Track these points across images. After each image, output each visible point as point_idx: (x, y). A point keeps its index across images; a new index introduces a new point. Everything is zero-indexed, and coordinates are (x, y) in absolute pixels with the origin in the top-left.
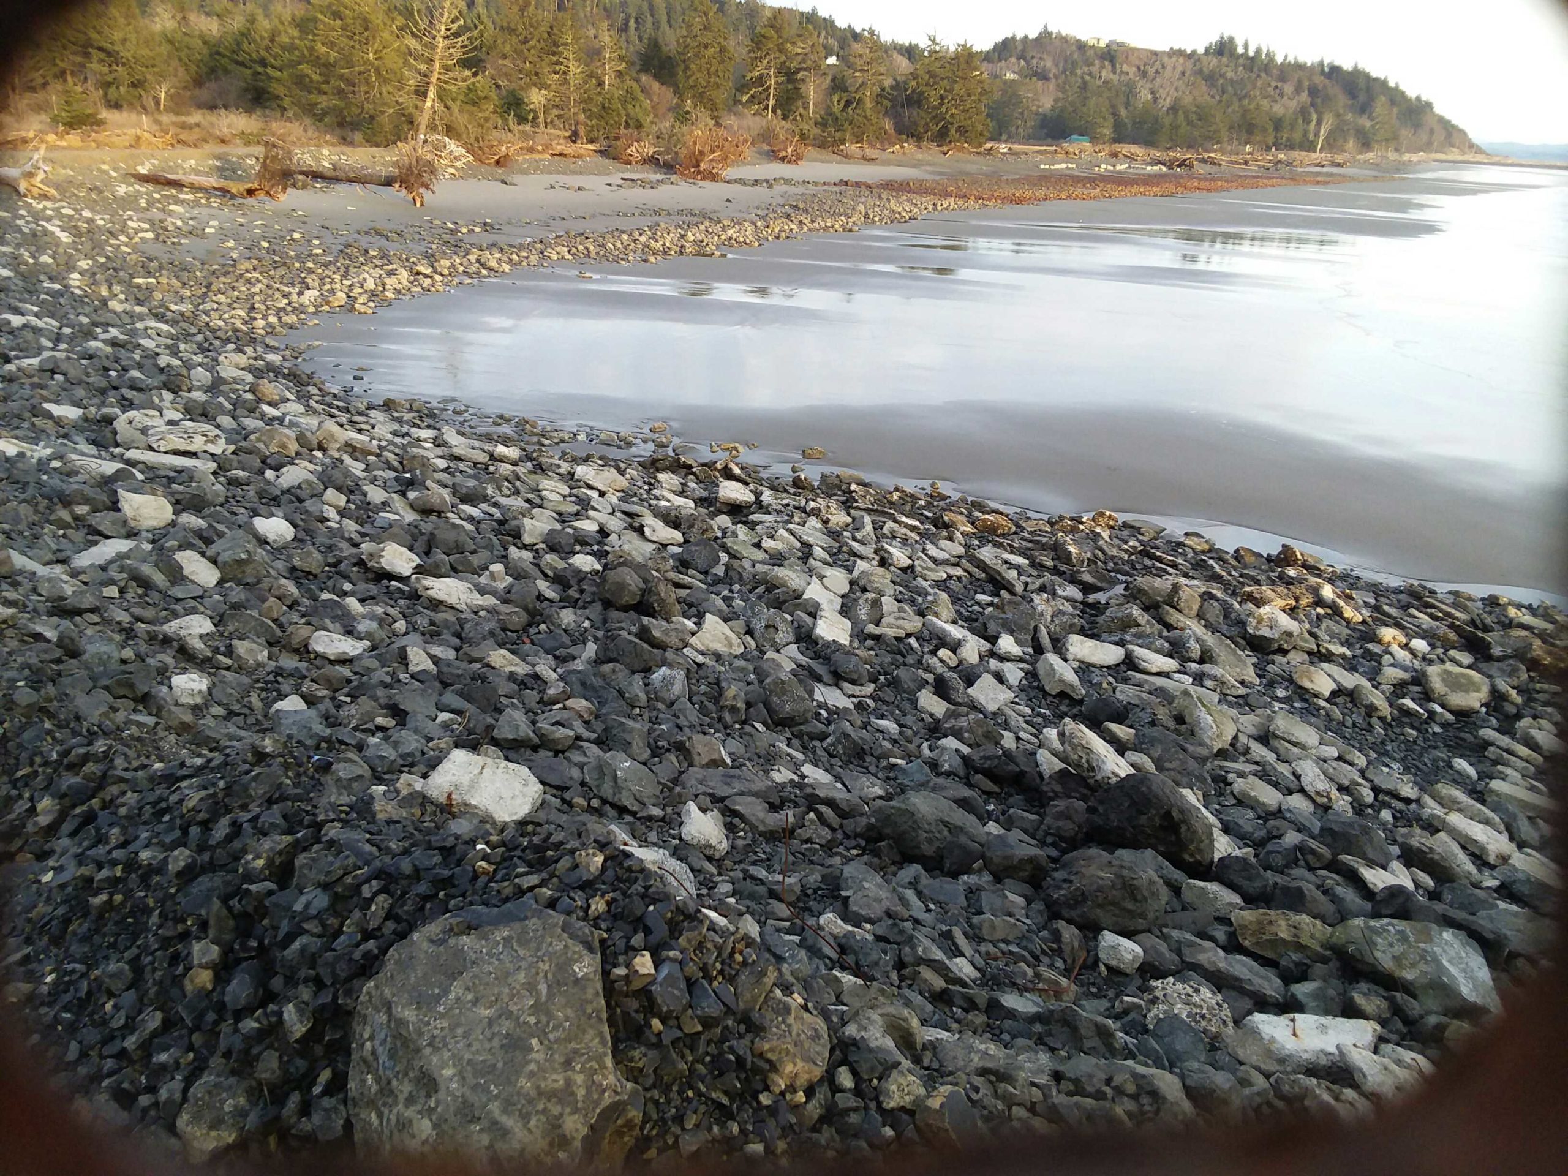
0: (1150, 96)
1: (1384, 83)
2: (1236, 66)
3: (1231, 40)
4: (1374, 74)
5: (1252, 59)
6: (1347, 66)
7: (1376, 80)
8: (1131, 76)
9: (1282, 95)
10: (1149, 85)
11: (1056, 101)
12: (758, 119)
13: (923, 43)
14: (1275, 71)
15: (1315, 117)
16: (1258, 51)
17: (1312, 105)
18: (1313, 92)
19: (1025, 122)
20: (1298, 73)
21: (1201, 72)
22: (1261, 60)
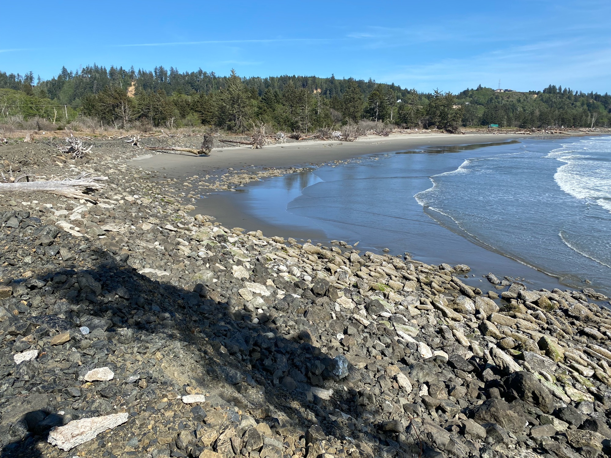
0: (522, 109)
2: (556, 97)
3: (554, 87)
5: (563, 94)
6: (602, 94)
8: (514, 102)
9: (575, 107)
10: (521, 105)
11: (485, 112)
12: (372, 122)
13: (433, 93)
14: (573, 98)
15: (590, 114)
16: (565, 90)
17: (589, 110)
18: (589, 105)
19: (472, 120)
20: (582, 98)
21: (542, 100)
22: (566, 94)
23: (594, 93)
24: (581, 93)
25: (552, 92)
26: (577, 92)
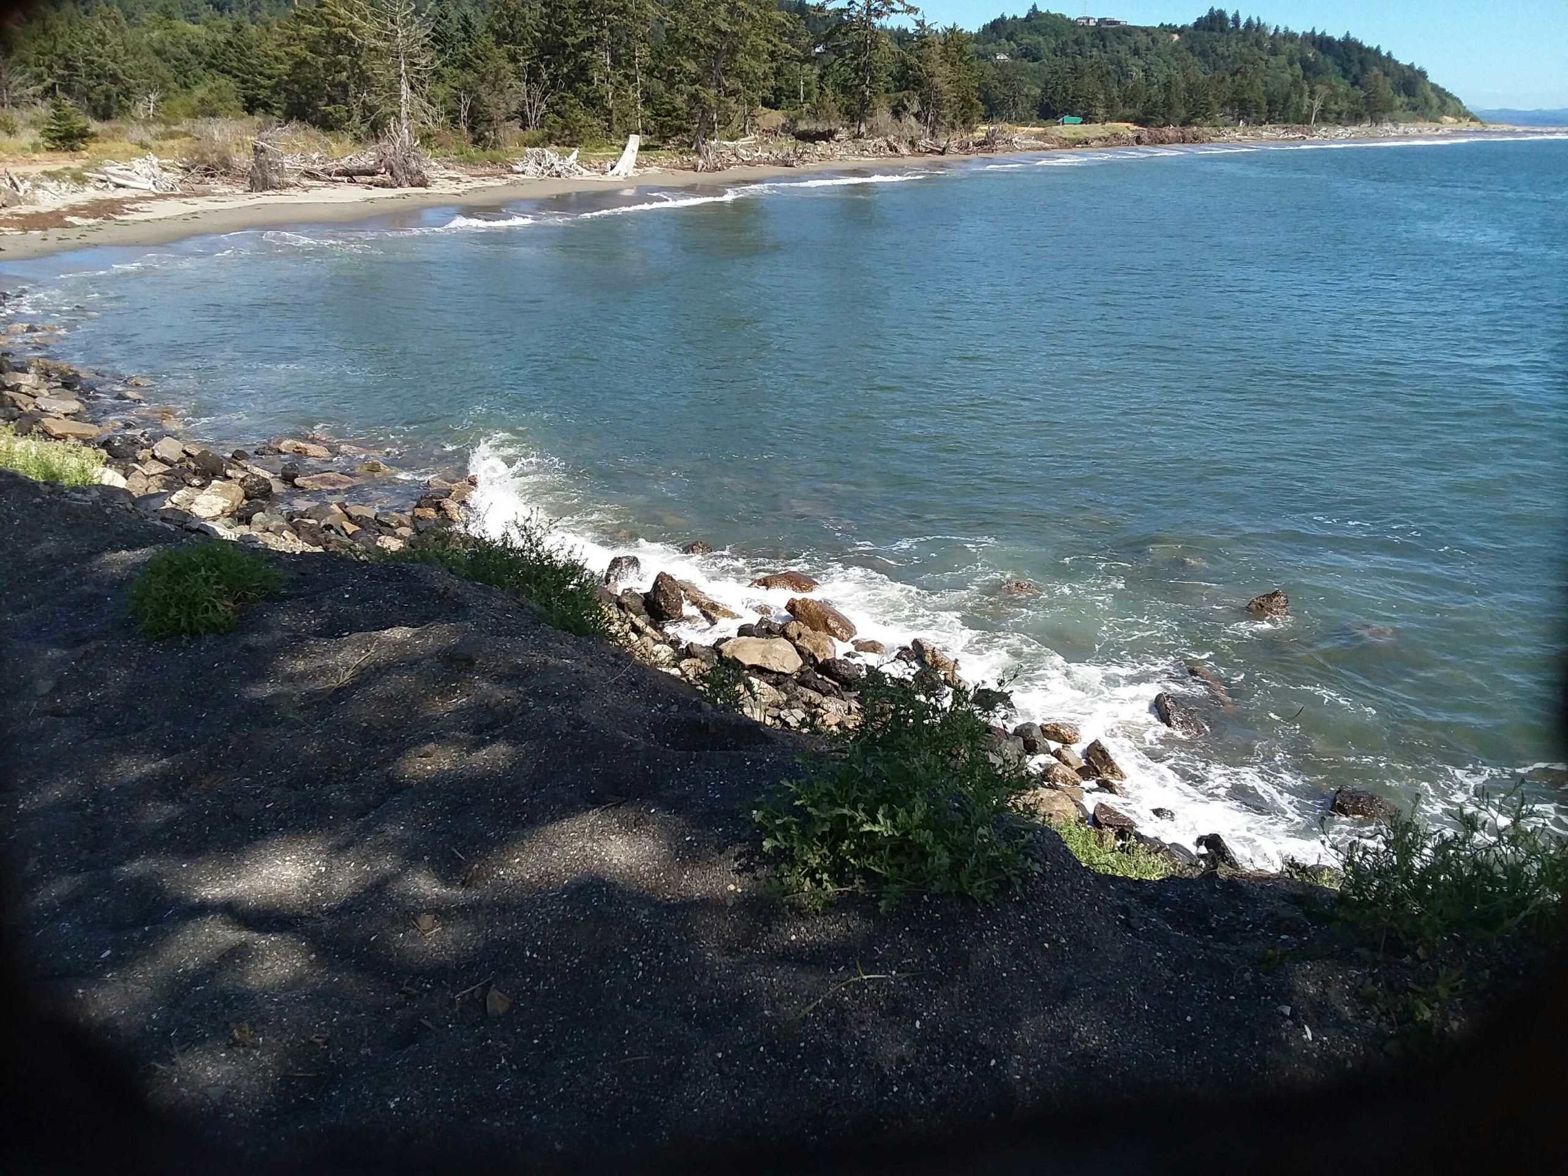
0: (1142, 74)
1: (1377, 51)
2: (1228, 41)
3: (1221, 15)
4: (1366, 45)
5: (1241, 34)
6: (1338, 35)
7: (1369, 50)
8: (1122, 54)
10: (1141, 63)
11: (1047, 82)
13: (911, 28)
14: (1267, 45)
15: (1307, 88)
16: (1249, 23)
17: (1304, 77)
18: (1306, 66)
19: (1015, 104)
20: (1289, 45)
21: (1191, 49)
22: (1254, 32)
23: (1318, 33)
24: (1287, 29)
25: (1217, 27)
26: (1277, 30)
